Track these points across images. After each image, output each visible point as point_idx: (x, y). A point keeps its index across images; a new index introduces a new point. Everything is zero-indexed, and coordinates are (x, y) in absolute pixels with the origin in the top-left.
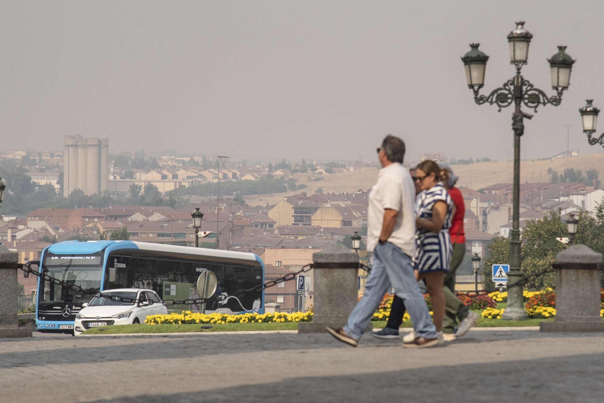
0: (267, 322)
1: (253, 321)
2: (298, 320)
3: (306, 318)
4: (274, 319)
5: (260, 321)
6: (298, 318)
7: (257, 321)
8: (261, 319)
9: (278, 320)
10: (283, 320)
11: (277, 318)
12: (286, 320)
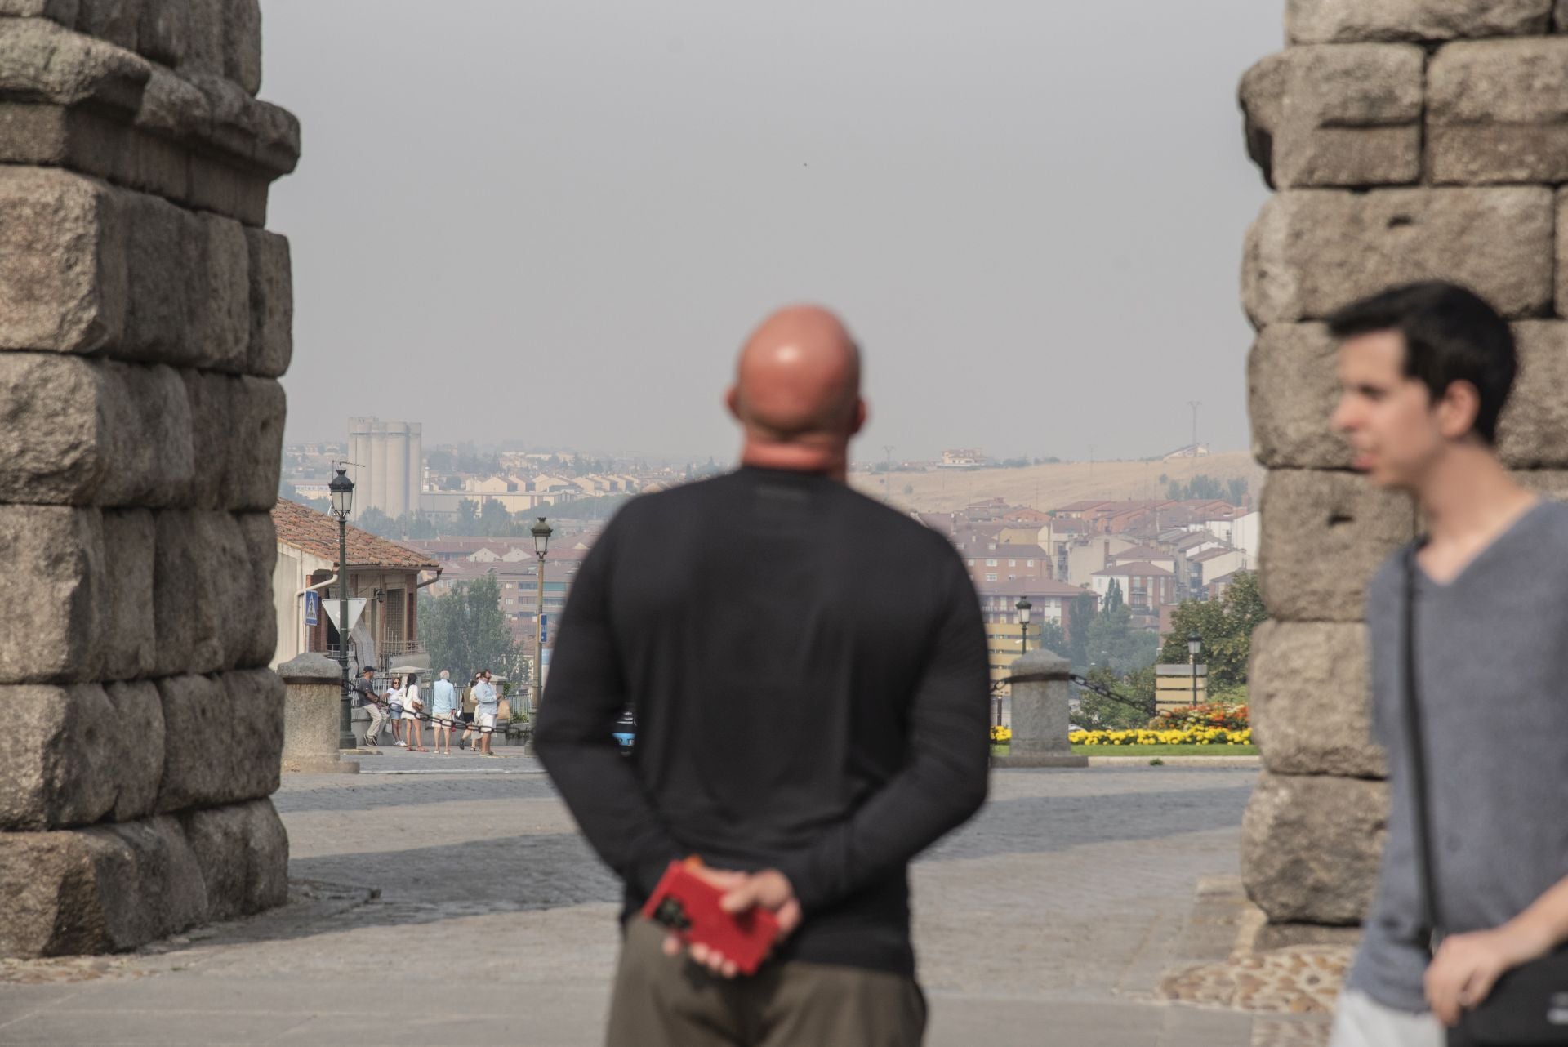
0: (1128, 744)
1: (1105, 743)
2: (1175, 741)
3: (1189, 740)
4: (1139, 740)
5: (1117, 742)
6: (1176, 738)
7: (1112, 742)
8: (1118, 739)
9: (1146, 741)
10: (1153, 741)
11: (1144, 739)
12: (1158, 742)
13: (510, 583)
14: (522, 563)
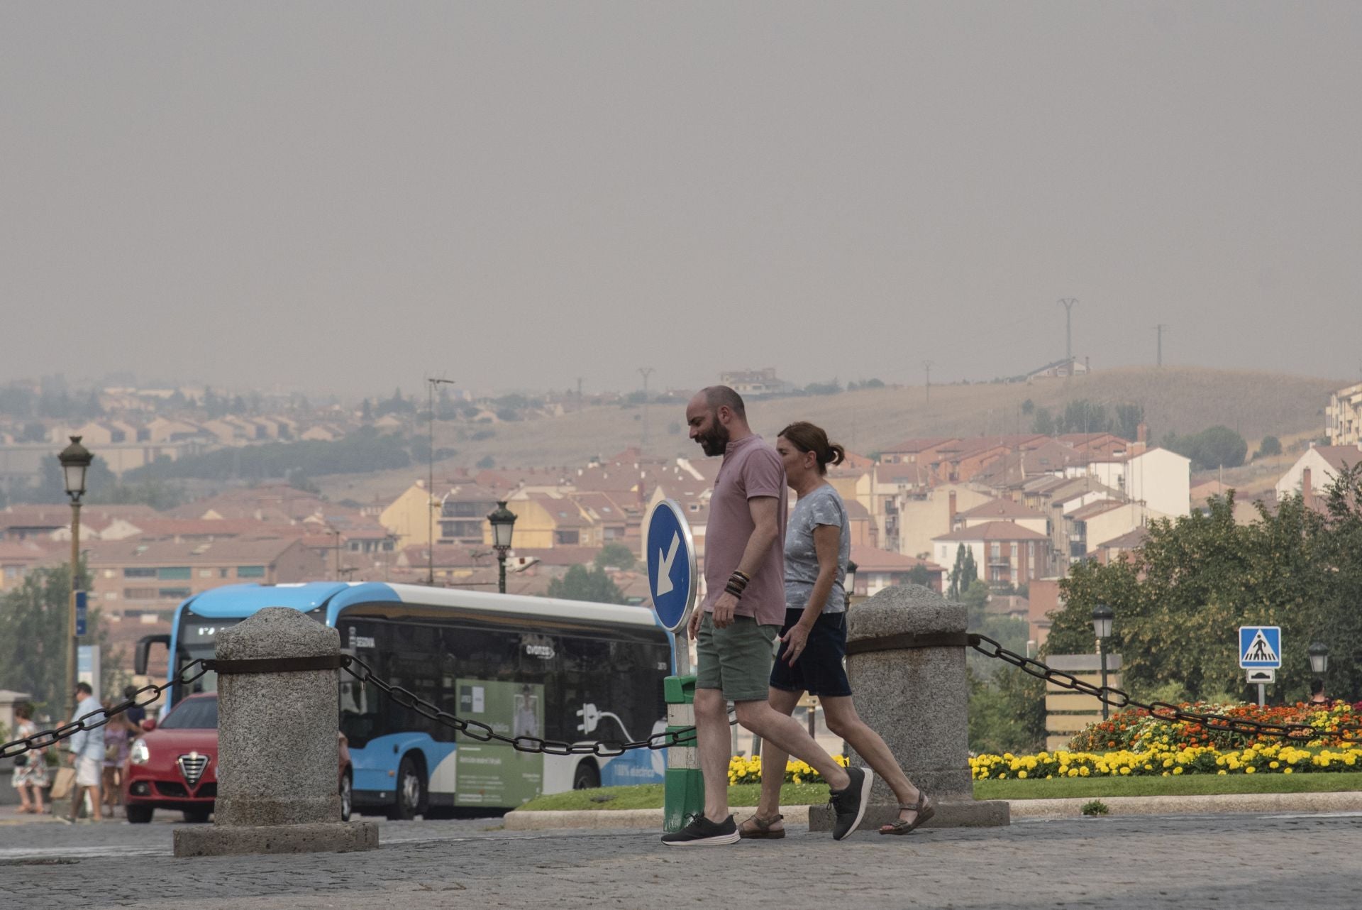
0: (1042, 776)
1: (1002, 776)
2: (1125, 770)
3: (1149, 767)
4: (1062, 769)
5: (1022, 774)
6: (1127, 765)
7: (1014, 774)
8: (1025, 768)
9: (1074, 771)
10: (1085, 770)
11: (1070, 767)
12: (1094, 772)
13: (112, 569)
14: (130, 540)
